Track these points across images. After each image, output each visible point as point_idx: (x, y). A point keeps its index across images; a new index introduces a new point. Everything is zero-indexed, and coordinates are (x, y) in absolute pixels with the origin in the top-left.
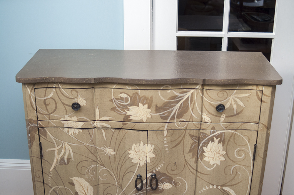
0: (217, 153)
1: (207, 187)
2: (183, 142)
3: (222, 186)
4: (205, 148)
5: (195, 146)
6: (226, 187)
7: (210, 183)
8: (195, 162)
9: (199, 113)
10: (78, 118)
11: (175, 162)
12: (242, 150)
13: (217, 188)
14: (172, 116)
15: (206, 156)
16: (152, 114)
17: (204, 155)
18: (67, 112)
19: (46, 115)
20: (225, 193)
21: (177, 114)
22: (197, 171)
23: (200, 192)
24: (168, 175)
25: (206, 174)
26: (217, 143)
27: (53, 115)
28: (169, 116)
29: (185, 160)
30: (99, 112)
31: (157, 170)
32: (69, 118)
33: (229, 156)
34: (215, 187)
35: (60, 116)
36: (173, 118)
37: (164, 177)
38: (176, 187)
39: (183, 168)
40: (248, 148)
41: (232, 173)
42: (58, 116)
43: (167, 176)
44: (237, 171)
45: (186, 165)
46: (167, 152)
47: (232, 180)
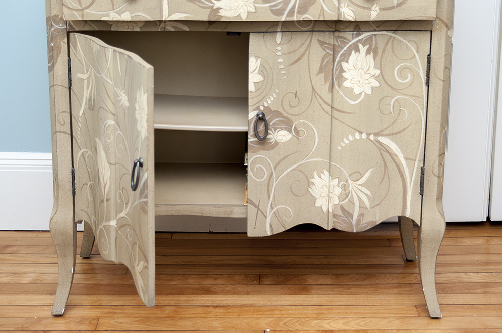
0: (366, 73)
1: (350, 136)
2: (309, 55)
3: (376, 135)
4: (344, 64)
5: (328, 62)
6: (383, 137)
7: (355, 130)
8: (329, 91)
9: (335, 3)
10: (132, 15)
11: (296, 92)
12: (408, 68)
13: (367, 138)
14: (290, 10)
15: (347, 79)
16: (257, 5)
17: (343, 76)
18: (113, 4)
19: (77, 10)
20: (382, 150)
21: (298, 7)
22: (332, 108)
23: (339, 148)
24: (285, 114)
25: (348, 113)
26: (365, 54)
27: (89, 11)
28: (285, 10)
29: (312, 87)
30: (168, 5)
31: (266, 105)
32: (117, 15)
33: (385, 79)
34: (364, 136)
35: (101, 13)
36: (291, 12)
37: (277, 119)
38: (298, 139)
39: (309, 103)
40: (417, 62)
41: (392, 111)
42: (98, 13)
43: (283, 117)
44: (400, 107)
45: (314, 96)
46: (283, 72)
47: (393, 123)
